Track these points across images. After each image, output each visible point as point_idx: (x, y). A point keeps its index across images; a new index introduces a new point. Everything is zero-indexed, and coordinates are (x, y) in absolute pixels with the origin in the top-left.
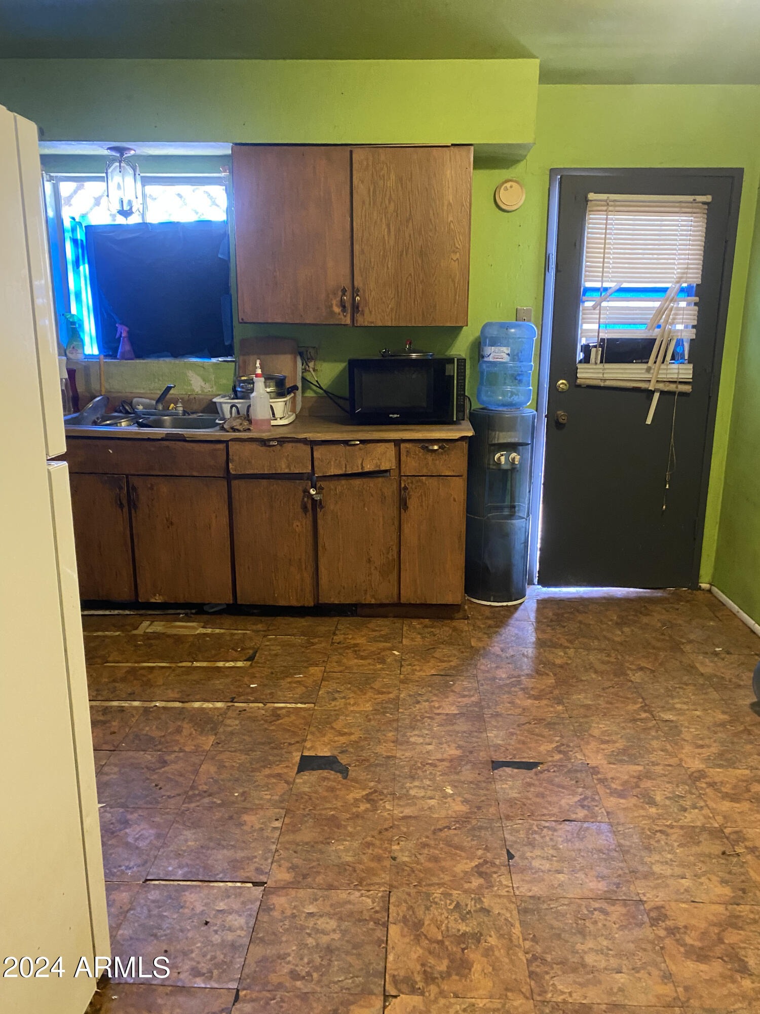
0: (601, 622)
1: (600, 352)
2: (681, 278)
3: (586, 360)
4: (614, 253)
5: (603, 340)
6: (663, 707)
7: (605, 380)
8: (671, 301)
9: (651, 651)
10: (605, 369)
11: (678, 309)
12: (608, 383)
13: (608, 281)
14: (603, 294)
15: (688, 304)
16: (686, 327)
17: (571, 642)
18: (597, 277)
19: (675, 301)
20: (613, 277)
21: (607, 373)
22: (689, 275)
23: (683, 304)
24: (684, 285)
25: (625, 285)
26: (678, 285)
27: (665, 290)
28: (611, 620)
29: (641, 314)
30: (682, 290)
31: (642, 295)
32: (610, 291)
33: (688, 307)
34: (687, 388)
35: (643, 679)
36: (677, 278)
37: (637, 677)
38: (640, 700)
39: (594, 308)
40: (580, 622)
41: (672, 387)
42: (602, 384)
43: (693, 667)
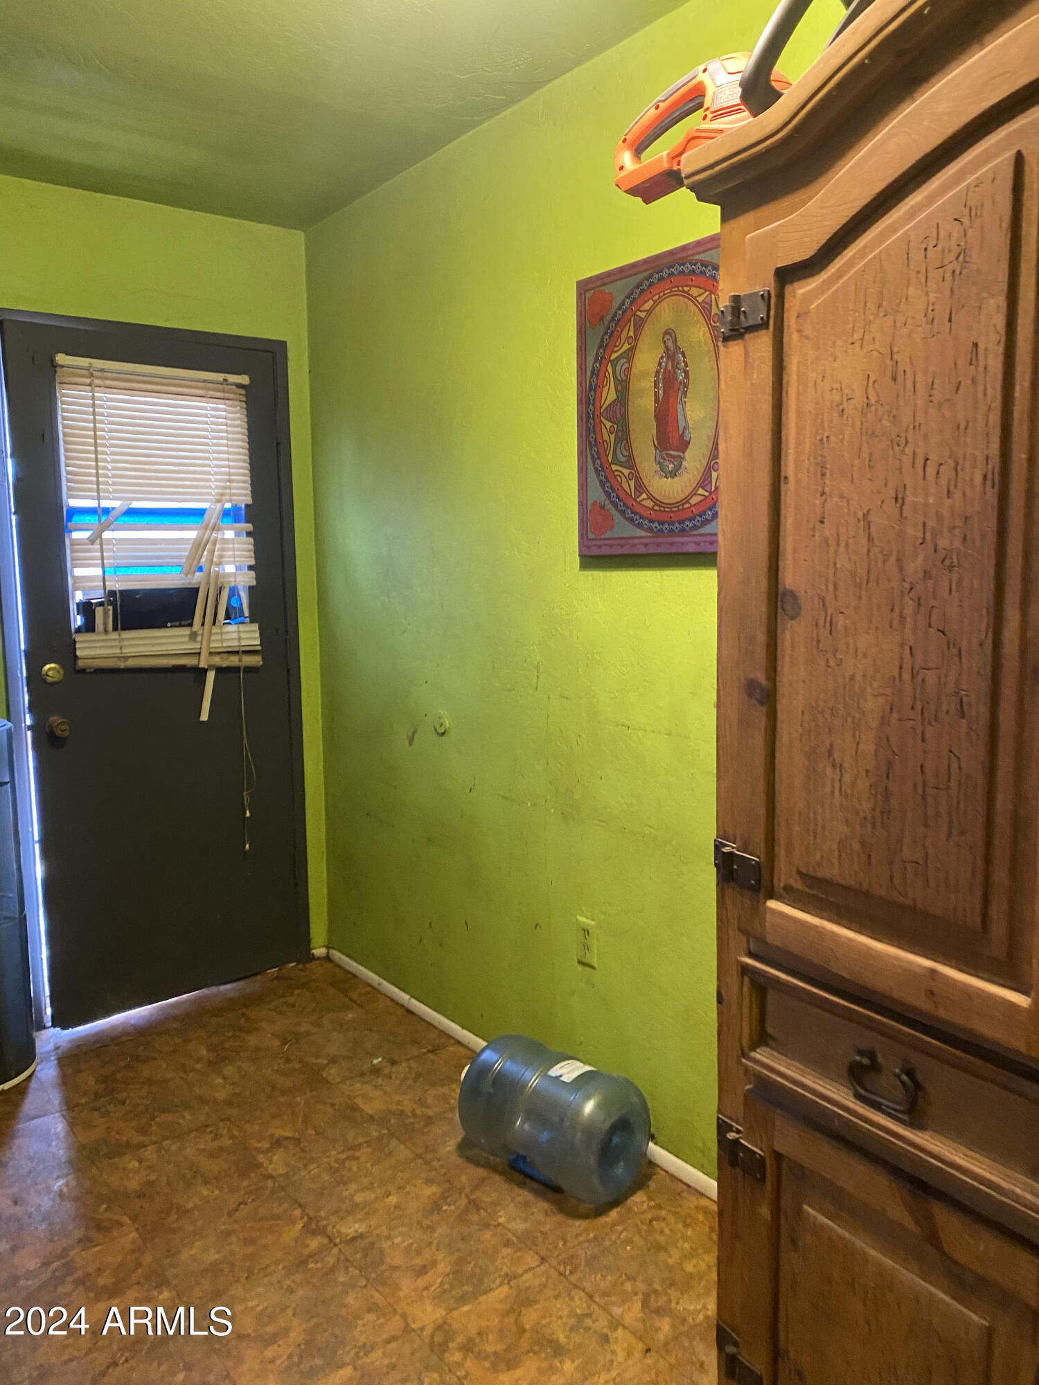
0: (183, 1068)
1: (111, 613)
2: (223, 495)
3: (89, 627)
4: (113, 453)
5: (112, 593)
6: (337, 1212)
7: (126, 658)
8: (213, 529)
9: (282, 1099)
10: (123, 640)
11: (225, 541)
12: (131, 663)
13: (107, 498)
14: (103, 518)
15: (238, 534)
16: (238, 568)
17: (143, 1130)
18: (90, 490)
19: (218, 530)
20: (115, 491)
21: (126, 646)
22: (233, 491)
23: (230, 534)
24: (228, 505)
25: (136, 505)
26: (219, 506)
27: (200, 513)
28: (198, 1060)
29: (169, 550)
30: (226, 513)
31: (166, 521)
32: (113, 513)
33: (238, 539)
34: (256, 660)
35: (287, 1164)
36: (217, 494)
37: (277, 1163)
38: (298, 1212)
39: (92, 541)
40: (149, 1081)
41: (233, 661)
42: (122, 665)
43: (354, 1108)
